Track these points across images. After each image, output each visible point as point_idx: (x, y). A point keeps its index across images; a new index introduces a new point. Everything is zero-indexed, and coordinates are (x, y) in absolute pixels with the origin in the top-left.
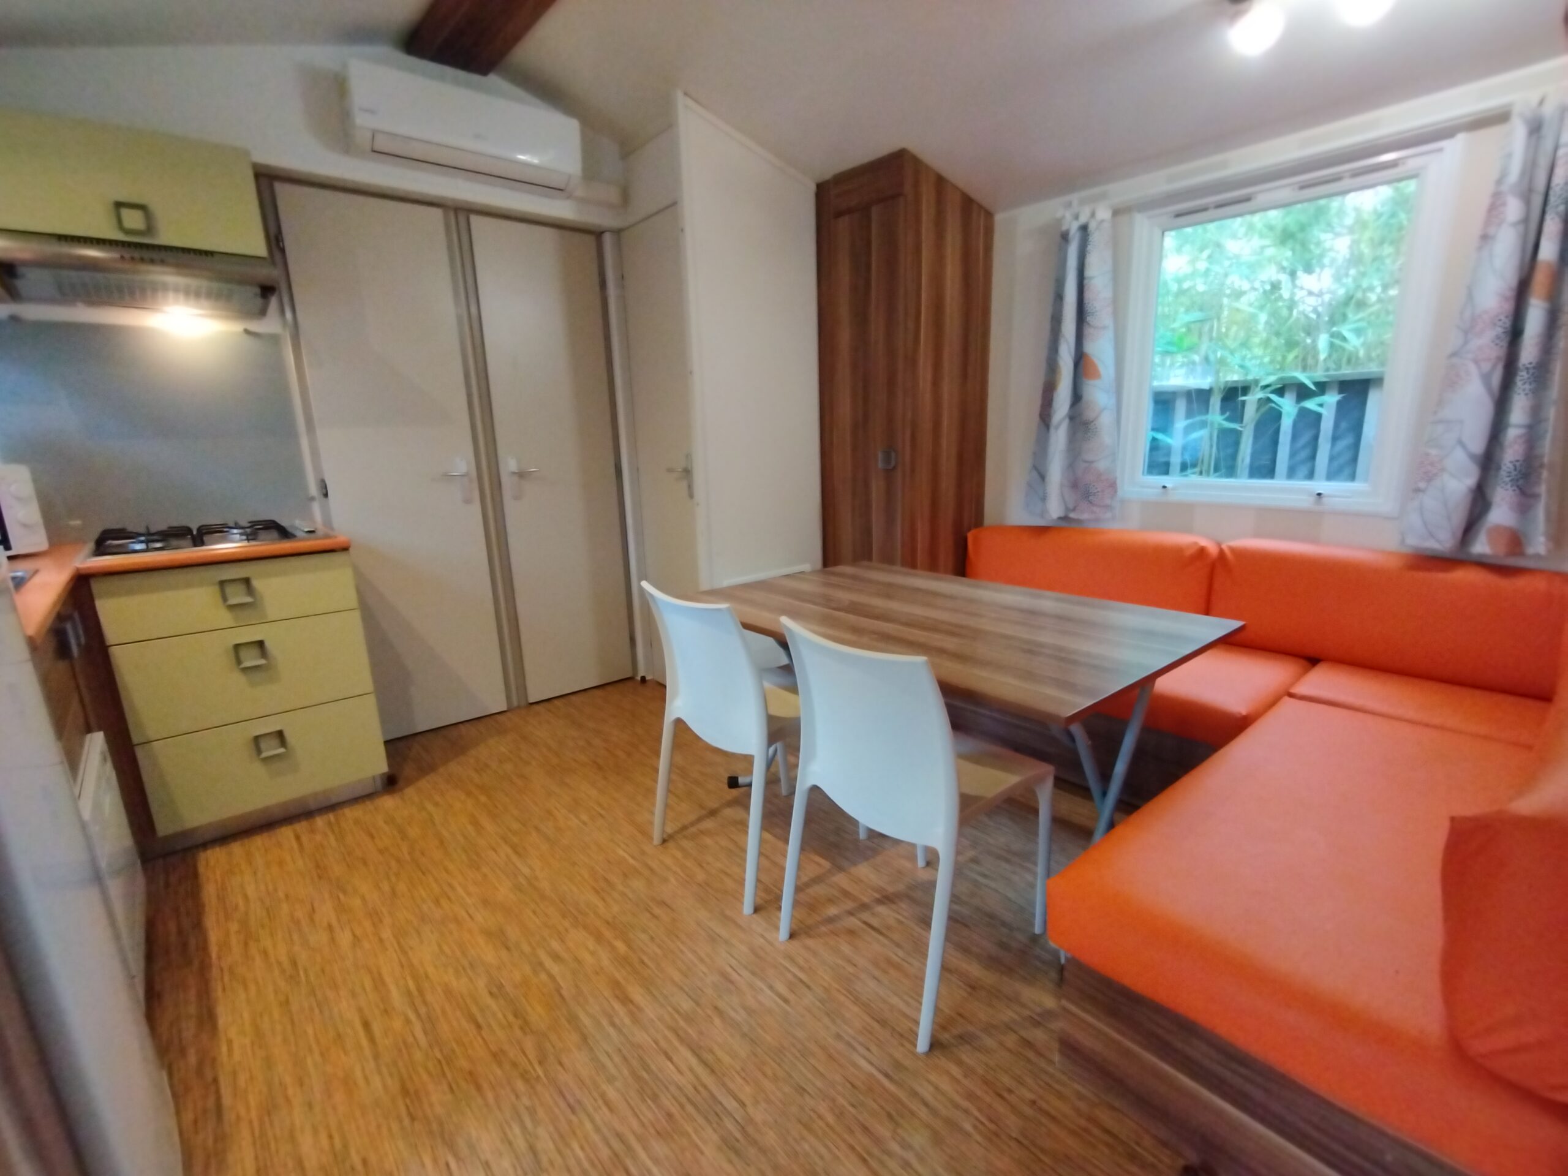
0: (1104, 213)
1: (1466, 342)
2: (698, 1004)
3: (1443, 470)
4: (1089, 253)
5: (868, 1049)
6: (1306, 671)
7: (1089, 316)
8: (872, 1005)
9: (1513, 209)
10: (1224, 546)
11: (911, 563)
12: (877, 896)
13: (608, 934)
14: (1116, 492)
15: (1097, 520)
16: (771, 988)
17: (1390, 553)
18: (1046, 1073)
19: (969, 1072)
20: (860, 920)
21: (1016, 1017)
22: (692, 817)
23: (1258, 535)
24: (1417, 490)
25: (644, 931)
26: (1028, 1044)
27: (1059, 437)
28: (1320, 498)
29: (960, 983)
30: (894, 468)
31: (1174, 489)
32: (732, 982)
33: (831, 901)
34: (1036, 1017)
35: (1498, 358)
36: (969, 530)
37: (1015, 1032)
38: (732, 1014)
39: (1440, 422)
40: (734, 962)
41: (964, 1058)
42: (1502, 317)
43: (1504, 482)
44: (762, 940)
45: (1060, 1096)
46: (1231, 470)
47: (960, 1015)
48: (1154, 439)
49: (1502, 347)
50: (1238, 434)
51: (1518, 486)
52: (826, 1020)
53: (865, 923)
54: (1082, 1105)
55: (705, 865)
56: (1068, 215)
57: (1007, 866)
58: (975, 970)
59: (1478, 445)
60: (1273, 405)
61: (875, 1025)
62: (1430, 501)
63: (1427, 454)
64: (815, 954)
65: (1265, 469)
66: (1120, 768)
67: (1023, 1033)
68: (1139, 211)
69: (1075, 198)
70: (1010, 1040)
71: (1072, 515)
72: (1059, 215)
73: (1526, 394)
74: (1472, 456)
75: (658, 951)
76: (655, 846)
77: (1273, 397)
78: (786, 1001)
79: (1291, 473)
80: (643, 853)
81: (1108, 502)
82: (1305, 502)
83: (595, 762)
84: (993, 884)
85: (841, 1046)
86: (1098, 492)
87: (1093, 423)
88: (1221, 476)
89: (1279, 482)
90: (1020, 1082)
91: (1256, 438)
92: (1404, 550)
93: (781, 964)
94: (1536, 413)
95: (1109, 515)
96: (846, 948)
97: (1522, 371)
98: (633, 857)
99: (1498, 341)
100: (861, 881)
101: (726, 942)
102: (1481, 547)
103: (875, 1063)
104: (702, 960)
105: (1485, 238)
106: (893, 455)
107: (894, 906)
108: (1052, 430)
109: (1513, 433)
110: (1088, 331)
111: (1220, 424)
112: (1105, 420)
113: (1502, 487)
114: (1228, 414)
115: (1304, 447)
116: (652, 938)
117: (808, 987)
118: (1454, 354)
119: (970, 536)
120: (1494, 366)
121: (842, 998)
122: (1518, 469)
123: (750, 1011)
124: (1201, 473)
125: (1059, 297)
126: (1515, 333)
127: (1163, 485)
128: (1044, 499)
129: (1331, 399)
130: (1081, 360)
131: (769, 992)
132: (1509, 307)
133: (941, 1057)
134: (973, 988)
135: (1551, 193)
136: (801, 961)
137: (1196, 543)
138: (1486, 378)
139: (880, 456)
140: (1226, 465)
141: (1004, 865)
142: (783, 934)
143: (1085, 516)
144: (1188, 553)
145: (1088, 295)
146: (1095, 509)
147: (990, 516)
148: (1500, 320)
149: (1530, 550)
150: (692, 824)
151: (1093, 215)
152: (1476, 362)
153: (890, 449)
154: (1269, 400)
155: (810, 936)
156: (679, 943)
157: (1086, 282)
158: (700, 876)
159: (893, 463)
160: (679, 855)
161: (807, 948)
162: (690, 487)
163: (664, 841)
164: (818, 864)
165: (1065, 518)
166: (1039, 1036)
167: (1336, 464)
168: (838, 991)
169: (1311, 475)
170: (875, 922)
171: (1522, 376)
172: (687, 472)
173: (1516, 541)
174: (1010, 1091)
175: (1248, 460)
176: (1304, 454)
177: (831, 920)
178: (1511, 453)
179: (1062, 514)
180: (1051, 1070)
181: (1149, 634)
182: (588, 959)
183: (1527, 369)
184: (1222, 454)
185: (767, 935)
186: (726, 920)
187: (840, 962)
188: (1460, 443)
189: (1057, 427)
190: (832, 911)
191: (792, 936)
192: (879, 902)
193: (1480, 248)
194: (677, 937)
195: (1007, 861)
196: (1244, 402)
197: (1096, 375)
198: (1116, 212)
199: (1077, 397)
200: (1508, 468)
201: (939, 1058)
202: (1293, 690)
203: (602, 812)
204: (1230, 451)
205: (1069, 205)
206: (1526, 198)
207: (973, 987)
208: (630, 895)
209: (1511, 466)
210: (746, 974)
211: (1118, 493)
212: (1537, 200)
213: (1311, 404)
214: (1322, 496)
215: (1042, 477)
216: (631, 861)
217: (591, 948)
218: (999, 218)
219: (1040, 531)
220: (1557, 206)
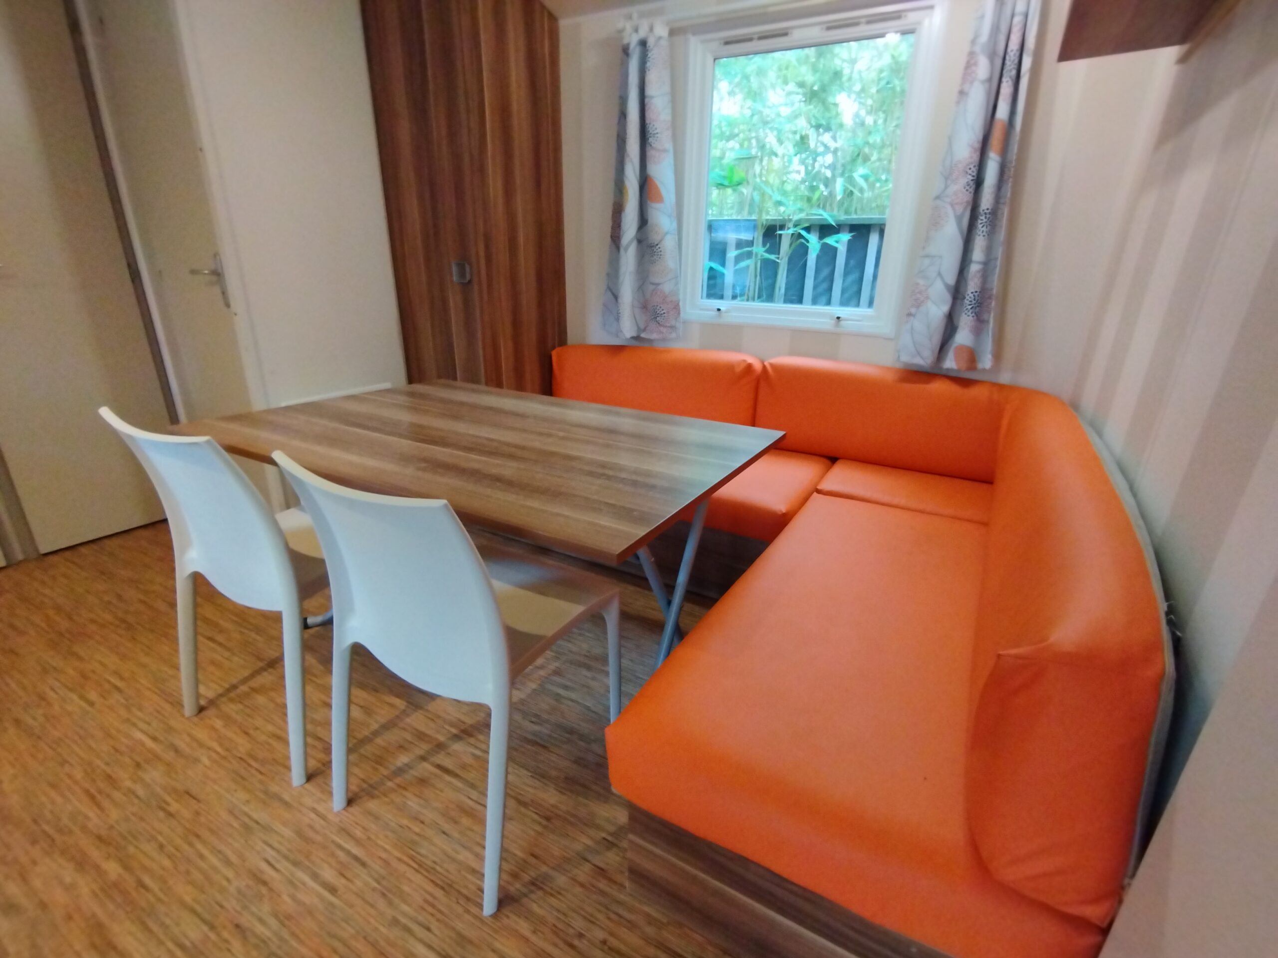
0: (661, 30)
1: (946, 187)
2: (212, 927)
3: (928, 298)
4: (649, 70)
5: (428, 929)
6: (828, 469)
7: (651, 137)
8: (438, 868)
9: (983, 69)
10: (766, 363)
11: (496, 381)
12: (454, 731)
13: (95, 853)
14: (679, 314)
15: (664, 340)
16: (315, 876)
17: (888, 369)
18: (619, 902)
19: (538, 923)
20: (433, 764)
21: (589, 842)
22: (246, 673)
23: (792, 353)
24: (910, 315)
25: (152, 838)
26: (601, 872)
27: (629, 258)
28: (839, 321)
29: (536, 817)
30: (470, 282)
31: (726, 312)
32: (265, 883)
33: (401, 748)
34: (609, 838)
35: (967, 202)
36: (554, 348)
37: (588, 861)
38: (260, 929)
39: (927, 256)
40: (270, 854)
41: (535, 908)
42: (972, 166)
43: (967, 309)
44: (313, 816)
45: (632, 926)
46: (770, 298)
47: (533, 855)
48: (711, 269)
49: (970, 193)
50: (775, 265)
51: (975, 313)
52: (381, 904)
53: (439, 767)
54: (650, 930)
55: (251, 732)
56: (629, 27)
57: (589, 674)
58: (551, 797)
59: (951, 279)
60: (803, 241)
61: (439, 893)
62: (918, 324)
63: (917, 284)
64: (377, 818)
65: (796, 295)
66: (682, 577)
67: (598, 861)
68: (694, 34)
69: (635, 10)
70: (583, 873)
71: (643, 335)
72: (620, 25)
73: (984, 236)
74: (947, 286)
75: (167, 863)
76: (188, 719)
77: (804, 233)
78: (333, 890)
79: (814, 301)
80: (170, 729)
81: (673, 323)
82: (826, 324)
83: (123, 621)
84: (573, 695)
85: (394, 934)
86: (664, 313)
87: (657, 247)
88: (763, 301)
89: (806, 307)
90: (591, 921)
91: (789, 271)
92: (898, 365)
93: (333, 842)
94: (989, 250)
95: (674, 335)
96: (413, 803)
97: (982, 216)
98: (154, 739)
99: (968, 188)
100: (439, 717)
101: (267, 829)
102: (950, 363)
103: (435, 946)
104: (228, 862)
105: (962, 93)
106: (467, 268)
107: (472, 740)
108: (622, 251)
109: (974, 268)
110: (650, 153)
111: (762, 256)
112: (669, 244)
113: (966, 314)
114: (768, 245)
115: (823, 281)
116: (161, 847)
117: (363, 864)
118: (938, 198)
119: (554, 354)
120: (965, 209)
121: (402, 868)
122: (977, 298)
123: (285, 919)
124: (748, 300)
125: (623, 115)
126: (978, 182)
127: (718, 308)
128: (618, 319)
129: (845, 237)
130: (645, 183)
131: (311, 883)
132: (976, 157)
133: (511, 915)
134: (548, 819)
135: (1007, 58)
136: (358, 833)
137: (745, 361)
138: (959, 219)
139: (454, 269)
140: (767, 293)
141: (585, 672)
142: (338, 801)
143: (654, 336)
144: (738, 369)
145: (649, 115)
146: (662, 329)
147: (572, 337)
148: (970, 169)
149: (980, 366)
150: (245, 681)
151: (651, 29)
152: (952, 205)
153: (464, 260)
154: (800, 236)
155: (373, 797)
156: (199, 846)
157: (646, 100)
158: (243, 745)
159: (468, 277)
160: (218, 724)
161: (369, 813)
162: (224, 293)
163: (201, 709)
164: (392, 705)
165: (637, 338)
166: (611, 859)
167: (846, 295)
168: (400, 860)
169: (829, 303)
170: (448, 763)
171: (982, 220)
172: (217, 274)
173: (971, 357)
174: (581, 936)
175: (783, 291)
176: (825, 286)
177: (400, 771)
178: (972, 286)
179: (634, 334)
180: (622, 897)
181: (708, 448)
182: (59, 897)
183: (985, 213)
184: (764, 285)
185: (320, 808)
186: (271, 798)
187: (405, 822)
188: (939, 274)
189: (626, 249)
190: (403, 759)
191: (350, 802)
192: (456, 738)
193: (958, 103)
194: (198, 836)
195: (589, 668)
196: (780, 235)
197: (659, 199)
198: (672, 33)
199: (643, 221)
200: (970, 297)
201: (508, 917)
202: (819, 487)
203: (119, 684)
204: (770, 281)
205: (629, 17)
206: (991, 57)
207: (548, 817)
208: (141, 792)
209: (971, 295)
210: (284, 865)
211: (681, 315)
212: (998, 62)
213: (830, 240)
214: (841, 319)
215: (616, 297)
216: (149, 743)
217: (68, 880)
218: (565, 24)
219: (617, 350)
220: (1011, 71)
